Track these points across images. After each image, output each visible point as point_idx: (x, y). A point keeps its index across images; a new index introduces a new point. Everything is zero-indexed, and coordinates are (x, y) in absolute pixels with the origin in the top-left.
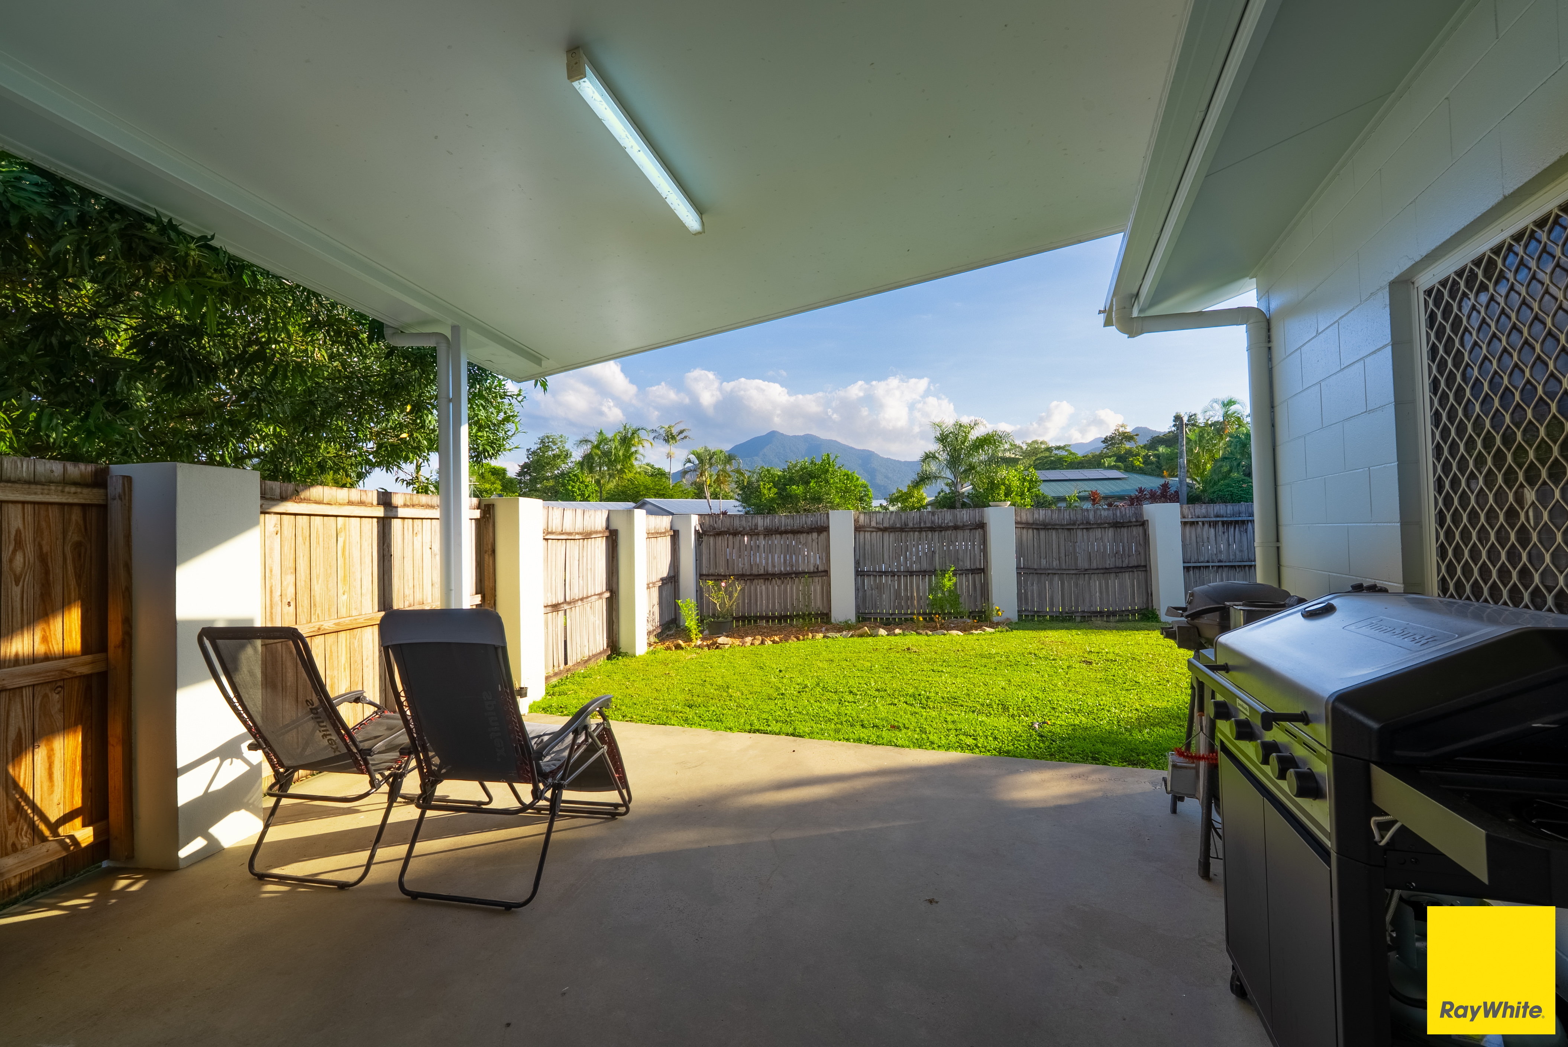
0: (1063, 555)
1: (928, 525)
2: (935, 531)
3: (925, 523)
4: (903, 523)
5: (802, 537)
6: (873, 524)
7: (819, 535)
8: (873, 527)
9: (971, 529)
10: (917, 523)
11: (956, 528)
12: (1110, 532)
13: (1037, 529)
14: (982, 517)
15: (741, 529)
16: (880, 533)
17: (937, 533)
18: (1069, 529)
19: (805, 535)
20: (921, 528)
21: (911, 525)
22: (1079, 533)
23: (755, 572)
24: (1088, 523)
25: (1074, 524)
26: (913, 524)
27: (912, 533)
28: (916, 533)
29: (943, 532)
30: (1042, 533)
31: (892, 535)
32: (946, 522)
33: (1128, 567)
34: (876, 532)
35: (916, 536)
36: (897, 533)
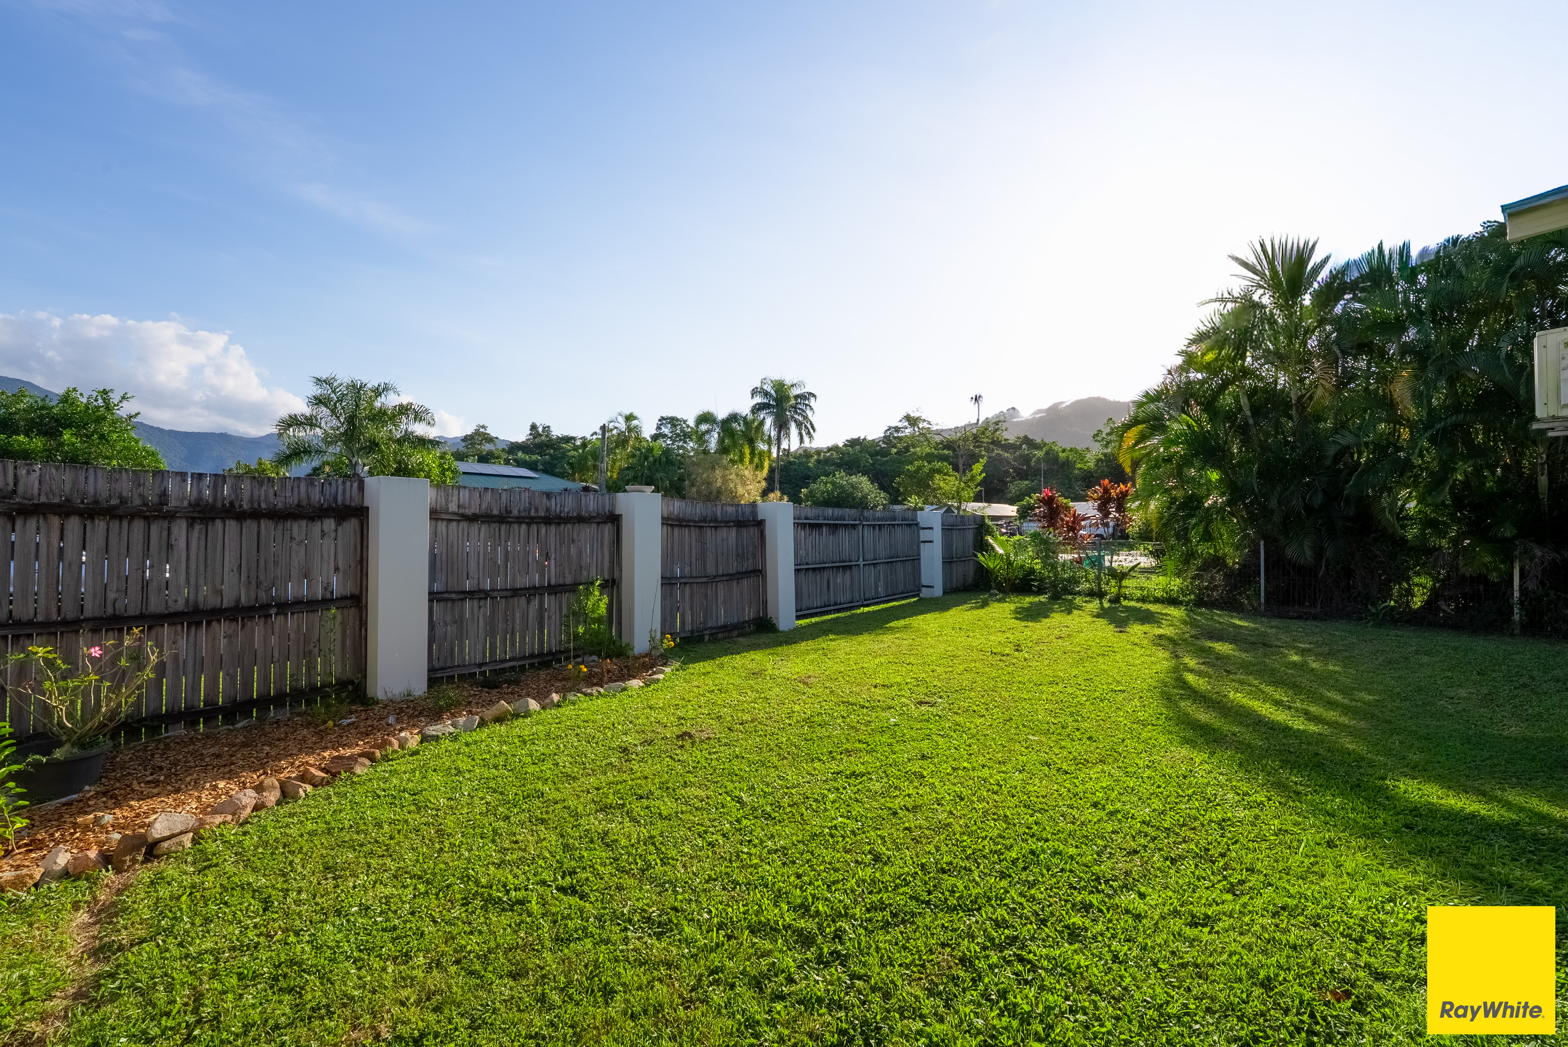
0: (694, 559)
1: (542, 514)
2: (550, 524)
3: (537, 510)
4: (503, 510)
5: (297, 528)
6: (453, 507)
7: (339, 524)
8: (454, 513)
9: (598, 523)
10: (524, 510)
11: (581, 520)
12: (733, 532)
13: (672, 526)
14: (613, 505)
15: (114, 502)
16: (464, 525)
17: (553, 528)
18: (700, 527)
19: (304, 523)
20: (532, 518)
21: (515, 512)
22: (709, 531)
23: (155, 605)
24: (716, 520)
25: (705, 521)
26: (519, 511)
27: (516, 526)
28: (524, 526)
29: (562, 526)
30: (676, 530)
31: (484, 528)
32: (566, 510)
33: (746, 572)
34: (458, 521)
35: (522, 531)
36: (493, 525)
